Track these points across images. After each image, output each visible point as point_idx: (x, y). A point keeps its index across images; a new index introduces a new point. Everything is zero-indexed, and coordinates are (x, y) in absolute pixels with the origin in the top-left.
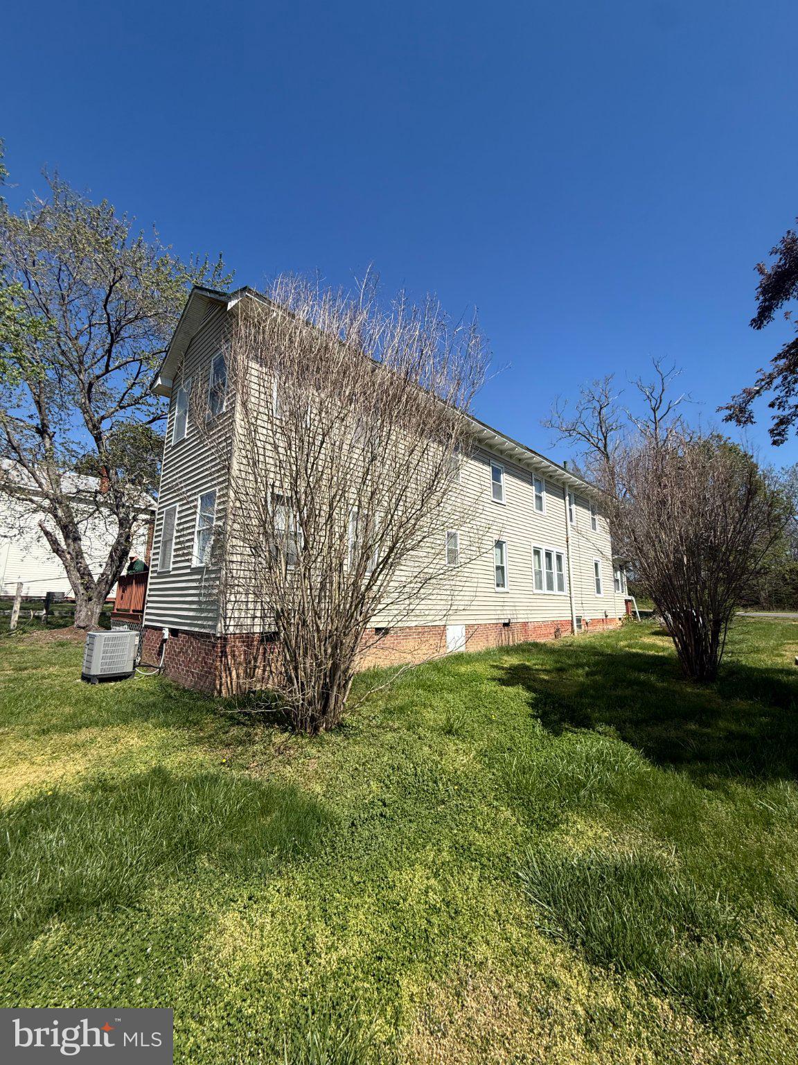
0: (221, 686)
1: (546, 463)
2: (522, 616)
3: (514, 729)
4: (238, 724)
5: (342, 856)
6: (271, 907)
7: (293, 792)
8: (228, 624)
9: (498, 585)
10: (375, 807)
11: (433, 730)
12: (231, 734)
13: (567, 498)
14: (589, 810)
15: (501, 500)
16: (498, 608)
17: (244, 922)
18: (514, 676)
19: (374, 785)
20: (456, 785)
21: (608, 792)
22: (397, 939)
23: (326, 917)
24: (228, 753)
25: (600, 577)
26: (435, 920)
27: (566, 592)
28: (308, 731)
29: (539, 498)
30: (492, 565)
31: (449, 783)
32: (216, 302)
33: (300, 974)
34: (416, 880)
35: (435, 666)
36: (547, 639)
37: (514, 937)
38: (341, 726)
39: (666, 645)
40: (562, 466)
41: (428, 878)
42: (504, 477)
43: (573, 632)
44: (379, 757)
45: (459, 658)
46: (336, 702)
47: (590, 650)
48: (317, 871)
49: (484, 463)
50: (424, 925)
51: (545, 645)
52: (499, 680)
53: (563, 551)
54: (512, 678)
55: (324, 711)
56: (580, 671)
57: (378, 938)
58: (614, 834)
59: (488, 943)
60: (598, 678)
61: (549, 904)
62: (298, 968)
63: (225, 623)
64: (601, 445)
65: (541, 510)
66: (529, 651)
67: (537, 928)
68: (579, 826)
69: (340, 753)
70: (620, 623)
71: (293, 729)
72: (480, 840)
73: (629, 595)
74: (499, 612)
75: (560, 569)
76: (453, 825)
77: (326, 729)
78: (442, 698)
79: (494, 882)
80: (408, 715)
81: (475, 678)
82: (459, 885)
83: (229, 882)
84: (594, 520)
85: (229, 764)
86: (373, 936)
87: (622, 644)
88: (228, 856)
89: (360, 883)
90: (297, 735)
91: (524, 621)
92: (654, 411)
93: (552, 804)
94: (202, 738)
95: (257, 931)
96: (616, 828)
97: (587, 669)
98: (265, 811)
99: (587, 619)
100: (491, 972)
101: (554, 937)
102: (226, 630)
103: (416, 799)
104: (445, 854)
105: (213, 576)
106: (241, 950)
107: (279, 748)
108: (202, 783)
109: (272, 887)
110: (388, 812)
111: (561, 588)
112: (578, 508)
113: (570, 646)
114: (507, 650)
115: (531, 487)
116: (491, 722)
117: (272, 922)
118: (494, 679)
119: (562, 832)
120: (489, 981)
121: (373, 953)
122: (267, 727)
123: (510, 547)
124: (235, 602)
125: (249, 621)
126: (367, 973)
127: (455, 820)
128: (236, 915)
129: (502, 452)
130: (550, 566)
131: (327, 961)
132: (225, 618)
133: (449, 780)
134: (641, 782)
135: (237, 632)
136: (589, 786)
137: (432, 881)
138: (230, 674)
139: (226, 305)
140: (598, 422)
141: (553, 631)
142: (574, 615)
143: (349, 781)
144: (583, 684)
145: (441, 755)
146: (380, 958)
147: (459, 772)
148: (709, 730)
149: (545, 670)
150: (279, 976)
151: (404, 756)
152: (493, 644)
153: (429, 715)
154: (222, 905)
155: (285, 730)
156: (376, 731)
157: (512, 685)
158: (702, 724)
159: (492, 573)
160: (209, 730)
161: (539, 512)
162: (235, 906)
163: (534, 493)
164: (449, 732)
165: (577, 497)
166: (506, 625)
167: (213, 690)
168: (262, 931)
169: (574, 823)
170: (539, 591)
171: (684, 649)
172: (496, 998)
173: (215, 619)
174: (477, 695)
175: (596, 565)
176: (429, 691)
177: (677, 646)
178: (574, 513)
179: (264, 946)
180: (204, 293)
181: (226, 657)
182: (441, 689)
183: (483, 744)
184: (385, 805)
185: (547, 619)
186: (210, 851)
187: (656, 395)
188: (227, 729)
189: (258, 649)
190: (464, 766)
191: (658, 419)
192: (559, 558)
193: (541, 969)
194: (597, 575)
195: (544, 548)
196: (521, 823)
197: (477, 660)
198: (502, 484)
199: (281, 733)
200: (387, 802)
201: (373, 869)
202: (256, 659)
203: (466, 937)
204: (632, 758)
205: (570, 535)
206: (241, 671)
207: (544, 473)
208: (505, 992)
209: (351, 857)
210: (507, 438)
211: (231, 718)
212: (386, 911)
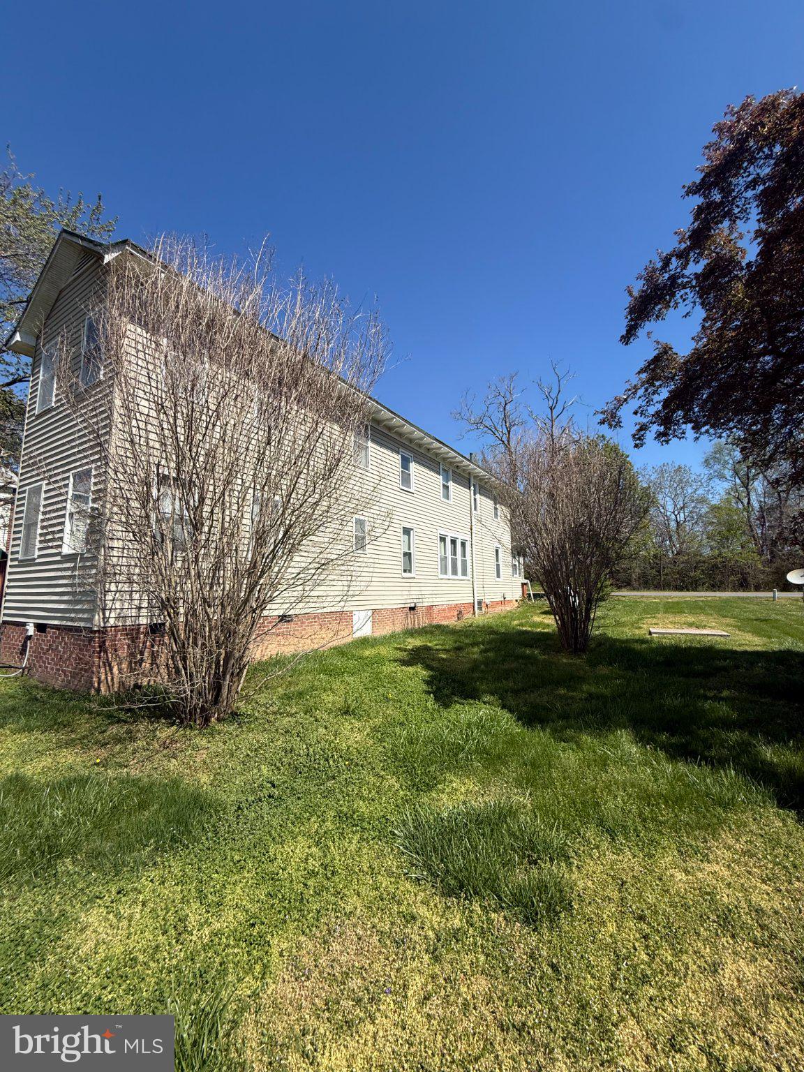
0: (99, 683)
1: (452, 454)
2: (427, 600)
3: (409, 704)
4: (118, 722)
5: (225, 839)
6: (141, 897)
7: (175, 784)
8: (107, 615)
9: (405, 571)
10: (264, 790)
11: (330, 712)
12: (108, 733)
13: (472, 488)
14: (463, 769)
15: (409, 487)
16: (404, 593)
17: (111, 916)
18: (416, 657)
19: (265, 769)
20: (347, 760)
21: (483, 752)
22: (273, 905)
23: (201, 897)
24: (104, 753)
25: (500, 563)
26: (311, 883)
27: (469, 577)
28: (198, 722)
29: (446, 487)
30: (399, 551)
31: (340, 760)
32: (91, 254)
33: (169, 953)
34: (297, 851)
35: (340, 651)
36: (451, 622)
37: (383, 886)
38: (235, 715)
39: (549, 623)
40: (468, 456)
41: (309, 847)
42: (413, 466)
43: (474, 613)
44: (272, 742)
45: (364, 642)
46: (229, 691)
47: (488, 630)
48: (196, 856)
49: (393, 450)
50: (300, 888)
51: (448, 626)
52: (400, 661)
53: (467, 538)
54: (413, 659)
55: (216, 701)
56: (476, 649)
57: (253, 908)
58: (484, 788)
59: (358, 894)
60: (491, 654)
61: (418, 853)
62: (167, 948)
63: (104, 614)
64: (504, 439)
65: (448, 498)
66: (432, 633)
67: (404, 875)
68: (454, 785)
69: (232, 741)
70: (516, 605)
71: (182, 722)
72: (362, 807)
73: (525, 578)
74: (405, 597)
75: (464, 555)
76: (340, 797)
77: (219, 720)
78: (343, 681)
79: (371, 842)
80: (307, 700)
81: (379, 660)
82: (339, 849)
83: (95, 880)
84: (496, 509)
85: (105, 764)
86: (249, 906)
87: (515, 622)
88: (96, 855)
89: (240, 861)
90: (186, 727)
91: (429, 604)
92: (551, 409)
93: (432, 768)
94: (73, 740)
95: (125, 923)
96: (484, 782)
97: (482, 646)
98: (142, 806)
99: (488, 601)
100: (359, 918)
101: (419, 880)
102: (105, 623)
103: (307, 777)
104: (328, 824)
105: (88, 564)
106: (105, 943)
107: (165, 743)
108: (70, 785)
109: (144, 878)
110: (276, 792)
111: (464, 573)
112: (482, 497)
113: (470, 626)
114: (411, 633)
115: (438, 476)
116: (388, 700)
117: (142, 910)
118: (395, 661)
119: (438, 791)
120: (355, 926)
121: (246, 922)
122: (152, 723)
123: (417, 534)
124: (117, 592)
125: (134, 613)
126: (239, 940)
127: (343, 792)
128: (101, 911)
129: (411, 441)
130: (454, 553)
131: (200, 936)
132: (104, 610)
133: (341, 757)
134: (512, 742)
135: (120, 624)
136: (467, 748)
137: (314, 849)
138: (111, 670)
139: (102, 258)
140: (503, 416)
141: (456, 613)
142: (476, 598)
143: (238, 768)
144: (475, 661)
145: (336, 735)
146: (253, 925)
147: (351, 749)
148: (574, 694)
149: (445, 650)
150: (145, 959)
151: (298, 739)
152: (398, 628)
153: (328, 698)
154: (86, 904)
155: (173, 724)
156: (272, 718)
157: (411, 665)
158: (569, 688)
159: (399, 559)
160: (82, 731)
161: (447, 501)
162: (101, 902)
163: (441, 481)
164: (346, 713)
165: (481, 487)
166: (412, 609)
167: (89, 689)
168: (130, 921)
169: (451, 782)
170: (445, 577)
171: (563, 626)
172: (359, 939)
173: (92, 611)
174: (377, 677)
175: (497, 551)
176: (331, 675)
177: (557, 623)
178: (478, 502)
179: (130, 934)
180: (75, 239)
181: (106, 652)
182: (343, 673)
183: (378, 721)
184: (274, 786)
185: (451, 603)
186: (75, 853)
187: (553, 395)
188: (103, 729)
189: (144, 643)
190: (356, 742)
191: (554, 417)
192: (463, 544)
193: (403, 908)
194: (497, 561)
195: (450, 535)
196: (404, 788)
197: (382, 644)
198: (411, 472)
199: (168, 728)
200: (276, 783)
201: (255, 847)
202: (142, 653)
203: (339, 893)
204: (507, 721)
205: (473, 523)
206: (124, 666)
207: (451, 463)
208: (369, 933)
209: (234, 840)
210: (415, 427)
211: (110, 716)
212: (264, 882)
